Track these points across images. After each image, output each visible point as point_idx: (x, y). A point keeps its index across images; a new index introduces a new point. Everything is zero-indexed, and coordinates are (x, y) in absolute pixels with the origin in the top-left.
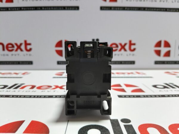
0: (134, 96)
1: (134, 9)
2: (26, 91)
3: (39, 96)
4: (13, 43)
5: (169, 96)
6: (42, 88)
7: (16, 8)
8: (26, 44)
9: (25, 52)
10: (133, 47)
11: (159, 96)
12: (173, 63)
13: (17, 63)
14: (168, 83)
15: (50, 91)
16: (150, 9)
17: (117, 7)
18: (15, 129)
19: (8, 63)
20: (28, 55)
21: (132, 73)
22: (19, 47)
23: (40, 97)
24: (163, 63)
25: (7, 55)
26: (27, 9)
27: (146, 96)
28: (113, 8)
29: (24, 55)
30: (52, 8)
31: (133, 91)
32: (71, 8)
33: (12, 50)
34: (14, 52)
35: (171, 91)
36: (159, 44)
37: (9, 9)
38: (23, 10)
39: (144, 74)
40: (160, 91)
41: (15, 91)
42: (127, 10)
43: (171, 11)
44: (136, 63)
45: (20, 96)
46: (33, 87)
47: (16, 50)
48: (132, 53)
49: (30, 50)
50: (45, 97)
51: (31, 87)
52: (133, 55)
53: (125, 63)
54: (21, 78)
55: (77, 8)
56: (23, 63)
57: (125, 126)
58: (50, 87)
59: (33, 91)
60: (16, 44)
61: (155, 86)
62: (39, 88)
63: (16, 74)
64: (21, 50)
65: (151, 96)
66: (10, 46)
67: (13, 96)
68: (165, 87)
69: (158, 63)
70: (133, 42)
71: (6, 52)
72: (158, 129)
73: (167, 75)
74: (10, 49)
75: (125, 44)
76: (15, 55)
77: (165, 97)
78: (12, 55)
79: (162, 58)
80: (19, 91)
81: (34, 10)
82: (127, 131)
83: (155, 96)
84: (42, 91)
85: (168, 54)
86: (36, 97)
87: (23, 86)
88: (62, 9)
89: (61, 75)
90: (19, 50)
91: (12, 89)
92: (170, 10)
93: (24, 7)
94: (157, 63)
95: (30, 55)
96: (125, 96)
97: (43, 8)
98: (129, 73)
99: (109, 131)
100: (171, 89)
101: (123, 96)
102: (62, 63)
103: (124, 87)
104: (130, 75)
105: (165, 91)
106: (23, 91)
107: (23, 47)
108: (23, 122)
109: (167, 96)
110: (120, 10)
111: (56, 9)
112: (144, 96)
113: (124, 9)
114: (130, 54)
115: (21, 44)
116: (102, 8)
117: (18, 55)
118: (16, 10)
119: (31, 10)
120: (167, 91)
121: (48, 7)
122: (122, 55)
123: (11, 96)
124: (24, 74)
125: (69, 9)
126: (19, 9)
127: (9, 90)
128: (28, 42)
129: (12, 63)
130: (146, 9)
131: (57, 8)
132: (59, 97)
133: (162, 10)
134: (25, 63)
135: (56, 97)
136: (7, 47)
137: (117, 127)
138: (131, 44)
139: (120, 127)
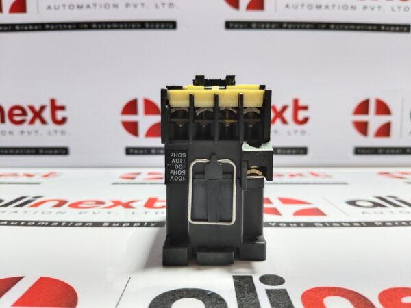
0: (298, 225)
1: (303, 26)
2: (43, 213)
3: (70, 223)
4: (25, 106)
5: (384, 224)
6: (81, 206)
7: (33, 25)
8: (55, 107)
9: (51, 126)
10: (302, 115)
11: (361, 224)
12: (397, 151)
13: (34, 151)
14: (383, 196)
15: (98, 213)
16: (341, 27)
17: (265, 23)
19: (11, 151)
20: (58, 133)
22: (38, 115)
23: (73, 224)
24: (374, 151)
25: (11, 133)
26: (57, 27)
27: (327, 225)
28: (254, 25)
29: (49, 133)
30: (115, 26)
31: (298, 213)
32: (157, 26)
33: (22, 122)
34: (25, 127)
35: (392, 212)
36: (363, 108)
37: (17, 28)
38: (49, 29)
39: (329, 176)
41: (16, 212)
42: (287, 28)
43: (390, 31)
44: (310, 151)
45: (26, 224)
46: (61, 203)
47: (32, 122)
48: (300, 128)
49: (64, 120)
50: (84, 224)
51: (56, 203)
52: (303, 133)
53: (284, 151)
54: (37, 183)
55: (171, 26)
56: (47, 151)
57: (268, 292)
58: (100, 203)
59: (58, 213)
60: (32, 108)
61: (353, 203)
63: (29, 175)
64: (43, 122)
65: (341, 225)
66: (17, 112)
67: (9, 223)
68: (376, 205)
69: (363, 151)
71: (8, 125)
73: (383, 178)
74: (17, 119)
75: (284, 108)
76: (29, 133)
77: (376, 226)
78: (22, 132)
79: (371, 141)
80: (26, 212)
81: (73, 29)
83: (351, 224)
84: (80, 213)
85: (385, 131)
86: (64, 224)
87: (38, 200)
88: (136, 28)
89: (133, 178)
90: (38, 122)
91: (10, 208)
92: (388, 28)
93: (50, 24)
94: (359, 151)
95: (63, 133)
96: (277, 225)
97: (94, 26)
101: (273, 225)
102: (136, 151)
103: (277, 204)
104: (296, 179)
105: (375, 212)
106: (35, 213)
107: (47, 114)
109: (380, 224)
110: (270, 28)
111: (124, 28)
112: (324, 225)
113: (280, 25)
114: (296, 132)
115: (43, 108)
116: (230, 25)
117: (36, 132)
118: (34, 30)
119: (67, 29)
120: (382, 213)
121: (106, 23)
122: (276, 132)
123: (6, 223)
124: (46, 176)
125: (155, 28)
126: (40, 27)
127: (4, 209)
128: (59, 103)
129: (22, 151)
130: (332, 26)
131: (126, 26)
132: (118, 224)
133: (370, 28)
134: (51, 152)
135: (111, 224)
136: (11, 115)
137: (248, 293)
138: (297, 107)
139: (256, 295)
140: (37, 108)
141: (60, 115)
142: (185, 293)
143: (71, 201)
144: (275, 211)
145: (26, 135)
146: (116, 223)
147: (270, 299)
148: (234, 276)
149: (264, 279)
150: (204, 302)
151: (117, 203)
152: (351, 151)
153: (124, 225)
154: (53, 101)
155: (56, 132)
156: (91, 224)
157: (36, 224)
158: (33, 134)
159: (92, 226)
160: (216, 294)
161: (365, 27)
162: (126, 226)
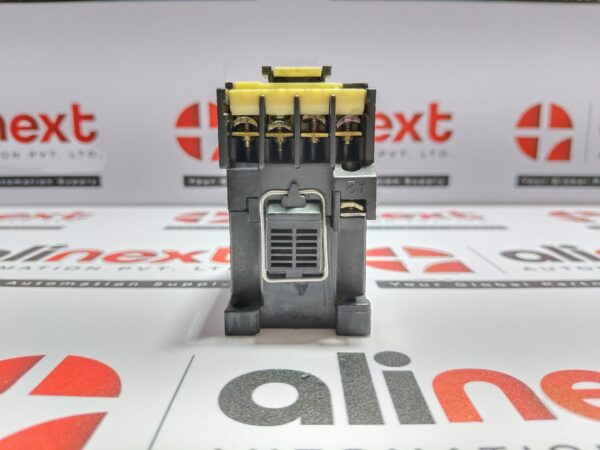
0: (432, 285)
2: (67, 269)
3: (106, 282)
4: (35, 114)
5: (555, 284)
6: (121, 258)
8: (79, 117)
9: (75, 144)
10: (442, 127)
11: (522, 285)
12: (580, 181)
13: (50, 182)
14: (556, 244)
15: (147, 268)
19: (17, 182)
20: (85, 155)
21: (438, 215)
22: (54, 128)
23: (112, 284)
24: (547, 181)
25: (16, 155)
27: (473, 284)
29: (72, 155)
33: (31, 139)
34: (36, 145)
35: (567, 268)
36: (531, 118)
40: (526, 269)
41: (28, 268)
44: (453, 181)
45: (44, 284)
46: (93, 255)
47: (46, 138)
48: (439, 147)
49: (92, 136)
50: (126, 284)
51: (85, 255)
52: (444, 154)
53: (415, 181)
54: (57, 228)
56: (69, 182)
58: (148, 255)
59: (88, 269)
60: (45, 118)
61: (511, 255)
62: (112, 258)
63: (44, 216)
64: (63, 138)
65: (493, 285)
66: (24, 123)
67: (19, 283)
68: (545, 258)
69: (530, 181)
70: (441, 110)
71: (11, 144)
72: (502, 386)
73: (557, 221)
74: (24, 134)
76: (43, 155)
77: (543, 287)
78: (32, 154)
79: (542, 166)
80: (42, 268)
82: (391, 391)
83: (508, 285)
84: (121, 269)
86: (97, 284)
89: (195, 221)
90: (54, 138)
91: (19, 263)
94: (523, 181)
95: (92, 154)
96: (402, 285)
98: (425, 217)
99: (328, 390)
100: (568, 263)
101: (396, 284)
102: (199, 182)
103: (402, 257)
104: (431, 222)
105: (543, 268)
106: (57, 268)
107: (67, 127)
109: (549, 284)
112: (469, 285)
114: (432, 153)
115: (61, 118)
117: (53, 153)
120: (552, 269)
122: (403, 153)
123: (14, 283)
124: (70, 217)
127: (9, 264)
128: (84, 111)
129: (33, 181)
132: (175, 284)
134: (75, 182)
135: (165, 284)
136: (15, 129)
137: (358, 376)
138: (436, 116)
139: (370, 379)
140: (53, 118)
141: (86, 127)
142: (270, 376)
144: (399, 267)
145: (37, 158)
146: (173, 282)
147: (388, 384)
148: (338, 354)
149: (381, 358)
150: (297, 387)
151: (173, 255)
152: (512, 180)
153: (184, 284)
154: (75, 108)
155: (81, 153)
156: (137, 284)
157: (58, 284)
158: (48, 156)
159: (137, 287)
160: (313, 376)
162: (186, 287)
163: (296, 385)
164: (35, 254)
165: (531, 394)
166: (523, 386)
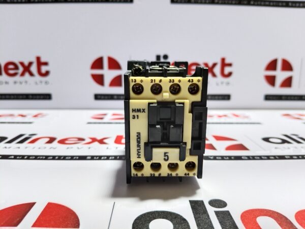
0: (230, 158)
1: (230, 2)
2: (39, 148)
3: (61, 156)
4: (17, 61)
5: (291, 157)
6: (67, 142)
8: (40, 63)
9: (38, 78)
10: (227, 70)
11: (276, 158)
12: (296, 98)
13: (25, 97)
14: (288, 134)
15: (81, 148)
18: (18, 219)
20: (43, 83)
21: (226, 116)
22: (27, 69)
23: (64, 158)
24: (279, 98)
25: (7, 83)
27: (251, 158)
28: (193, 1)
29: (36, 83)
31: (229, 148)
33: (15, 75)
34: (17, 78)
35: (296, 148)
39: (247, 117)
40: (276, 148)
41: (19, 148)
43: (295, 7)
44: (232, 97)
45: (29, 158)
46: (52, 140)
47: (23, 74)
48: (226, 80)
49: (47, 73)
50: (72, 158)
51: (47, 140)
52: (228, 84)
53: (213, 97)
54: (30, 123)
56: (35, 97)
57: (217, 213)
58: (82, 139)
59: (51, 148)
60: (22, 64)
61: (266, 140)
62: (62, 142)
63: (22, 116)
64: (31, 74)
65: (261, 158)
66: (11, 67)
67: (16, 157)
68: (284, 142)
69: (271, 98)
70: (227, 61)
71: (4, 77)
72: (276, 219)
73: (286, 119)
74: (11, 72)
75: (215, 65)
76: (21, 83)
77: (286, 159)
78: (15, 82)
79: (278, 90)
80: (26, 148)
82: (220, 223)
83: (268, 158)
84: (68, 148)
85: (288, 83)
86: (57, 158)
87: (34, 138)
89: (102, 119)
90: (27, 75)
91: (14, 144)
92: (294, 5)
94: (268, 98)
95: (46, 83)
96: (215, 158)
98: (220, 116)
99: (188, 223)
101: (212, 158)
102: (103, 97)
103: (212, 141)
104: (223, 120)
105: (284, 148)
106: (34, 148)
107: (34, 69)
108: (31, 205)
109: (289, 157)
110: (205, 3)
112: (249, 158)
113: (212, 1)
114: (222, 83)
115: (30, 64)
116: (174, 0)
117: (26, 82)
118: (21, 3)
119: (48, 2)
120: (289, 148)
123: (13, 157)
124: (36, 116)
127: (8, 145)
128: (43, 60)
129: (15, 97)
132: (98, 158)
133: (280, 4)
134: (38, 97)
135: (93, 158)
136: (6, 69)
137: (202, 215)
138: (224, 64)
139: (208, 216)
140: (26, 63)
141: (44, 69)
142: (157, 215)
143: (59, 139)
144: (212, 147)
145: (18, 85)
146: (96, 156)
147: (218, 219)
148: (190, 201)
149: (212, 203)
150: (172, 222)
151: (94, 140)
152: (262, 97)
153: (102, 158)
154: (38, 59)
155: (41, 82)
156: (78, 158)
157: (36, 158)
158: (24, 84)
160: (179, 215)
161: (277, 4)
162: (104, 159)
163: (171, 221)
164: (21, 139)
165: (291, 223)
166: (286, 219)
